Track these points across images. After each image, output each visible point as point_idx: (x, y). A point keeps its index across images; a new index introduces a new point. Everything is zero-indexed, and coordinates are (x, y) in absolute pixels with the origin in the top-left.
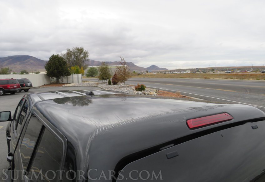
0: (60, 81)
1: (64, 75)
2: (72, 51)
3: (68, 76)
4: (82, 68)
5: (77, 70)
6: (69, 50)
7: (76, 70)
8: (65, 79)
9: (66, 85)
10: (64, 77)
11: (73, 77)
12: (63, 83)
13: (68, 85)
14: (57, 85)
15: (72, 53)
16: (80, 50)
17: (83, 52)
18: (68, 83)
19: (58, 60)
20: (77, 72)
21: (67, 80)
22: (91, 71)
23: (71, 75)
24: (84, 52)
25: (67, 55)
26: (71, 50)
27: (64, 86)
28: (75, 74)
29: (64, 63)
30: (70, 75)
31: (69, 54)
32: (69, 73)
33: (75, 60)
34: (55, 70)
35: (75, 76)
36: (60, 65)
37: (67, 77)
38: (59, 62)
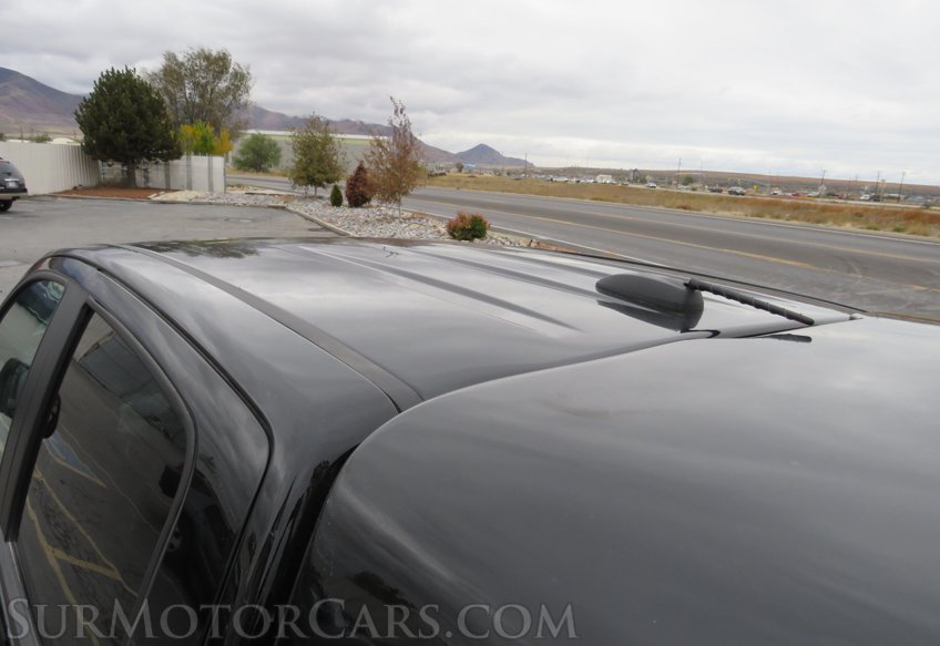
0: (139, 176)
1: (157, 156)
2: (182, 64)
3: (173, 159)
4: (224, 133)
5: (204, 139)
6: (175, 57)
7: (199, 138)
8: (157, 173)
9: (164, 197)
10: (157, 163)
11: (189, 166)
12: (150, 185)
13: (170, 196)
14: (127, 192)
15: (183, 71)
16: (218, 64)
17: (227, 69)
18: (168, 190)
19: (132, 92)
20: (206, 148)
21: (167, 177)
22: (253, 150)
23: (184, 157)
24: (231, 70)
25: (165, 75)
26: (181, 58)
27: (153, 197)
28: (196, 153)
29: (157, 107)
30: (178, 155)
31: (173, 72)
32: (175, 149)
33: (197, 100)
34: (117, 131)
35: (199, 162)
36: (141, 114)
37: (167, 165)
38: (134, 100)
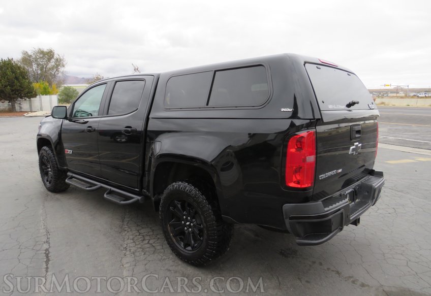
0: (17, 107)
1: (25, 96)
2: (31, 56)
3: (33, 98)
4: (54, 86)
5: (45, 89)
6: (27, 52)
7: (42, 88)
8: (25, 105)
9: (30, 114)
10: (25, 100)
11: (41, 100)
12: (22, 110)
13: (34, 114)
14: (12, 114)
15: (32, 59)
16: (49, 55)
17: (53, 57)
18: (31, 112)
19: (12, 69)
20: (46, 92)
21: (31, 106)
22: (66, 94)
23: (38, 97)
24: (55, 57)
25: (23, 61)
26: (30, 53)
27: (25, 114)
28: (43, 95)
29: (24, 75)
30: (35, 96)
31: (27, 59)
32: (34, 93)
33: (39, 72)
34: (6, 86)
35: (45, 98)
36: (17, 78)
37: (30, 101)
38: (13, 72)
